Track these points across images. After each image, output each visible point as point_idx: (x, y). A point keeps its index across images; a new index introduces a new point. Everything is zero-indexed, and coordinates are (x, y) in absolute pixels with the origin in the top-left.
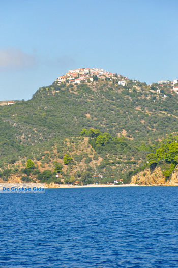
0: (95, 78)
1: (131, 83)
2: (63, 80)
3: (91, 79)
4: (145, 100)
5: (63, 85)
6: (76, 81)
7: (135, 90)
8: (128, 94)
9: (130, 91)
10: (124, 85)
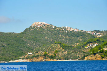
0: (44, 25)
1: (55, 27)
2: (34, 26)
3: (43, 26)
4: (61, 33)
5: (34, 27)
6: (38, 26)
7: (57, 30)
8: (56, 31)
9: (56, 30)
10: (53, 28)
